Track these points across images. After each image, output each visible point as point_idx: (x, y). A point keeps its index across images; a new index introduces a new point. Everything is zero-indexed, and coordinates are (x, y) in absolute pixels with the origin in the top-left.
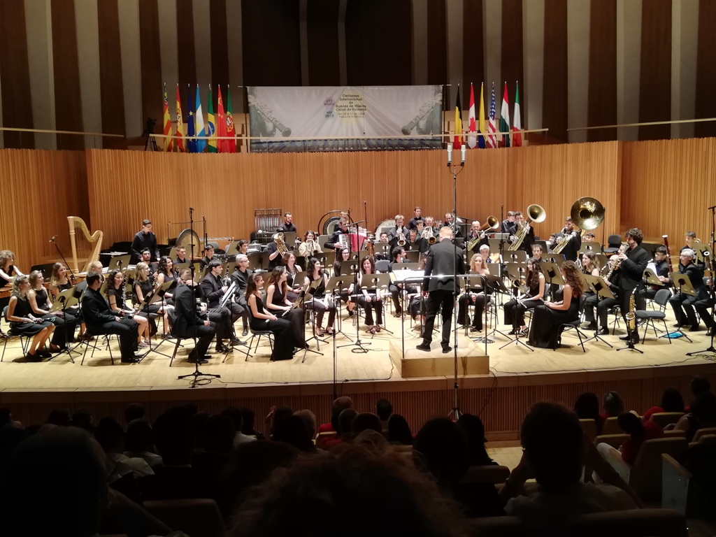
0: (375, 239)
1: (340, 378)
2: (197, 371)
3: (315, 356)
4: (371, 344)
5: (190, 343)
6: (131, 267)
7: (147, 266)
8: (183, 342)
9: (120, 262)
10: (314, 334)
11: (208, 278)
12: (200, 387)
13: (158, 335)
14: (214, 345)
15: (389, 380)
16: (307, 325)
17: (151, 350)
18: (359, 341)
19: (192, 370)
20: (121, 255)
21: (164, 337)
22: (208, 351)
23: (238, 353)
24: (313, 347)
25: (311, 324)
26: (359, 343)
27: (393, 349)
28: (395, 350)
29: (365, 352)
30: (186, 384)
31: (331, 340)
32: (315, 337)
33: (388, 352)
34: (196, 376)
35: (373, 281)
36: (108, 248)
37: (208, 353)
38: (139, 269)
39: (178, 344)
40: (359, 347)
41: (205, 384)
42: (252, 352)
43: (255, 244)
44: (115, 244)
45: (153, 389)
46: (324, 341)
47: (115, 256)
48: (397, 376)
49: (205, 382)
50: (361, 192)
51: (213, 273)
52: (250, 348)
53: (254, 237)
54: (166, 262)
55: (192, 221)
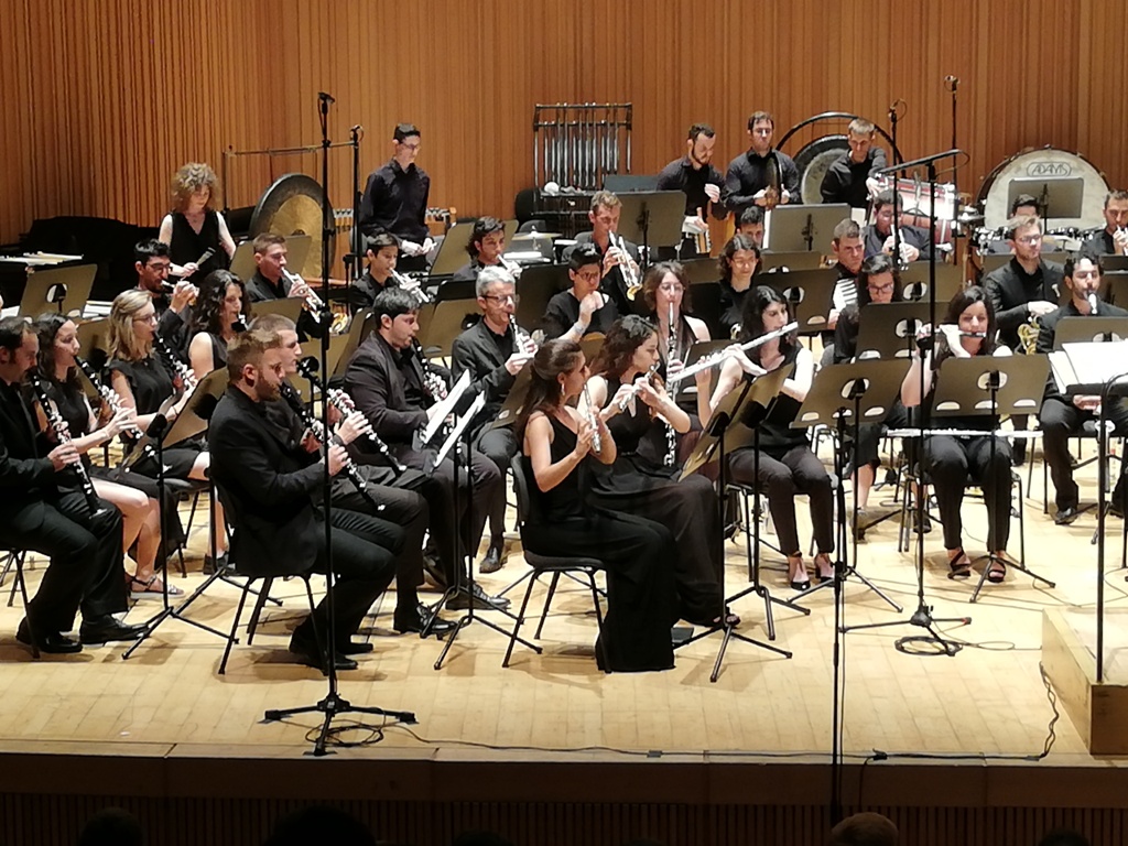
0: (981, 223)
1: (856, 748)
2: (333, 695)
3: (760, 661)
4: (968, 621)
5: (297, 593)
6: (96, 310)
7: (150, 308)
8: (279, 587)
9: (60, 292)
10: (754, 576)
11: (372, 350)
12: (343, 754)
13: (191, 559)
14: (388, 602)
15: (1042, 762)
16: (728, 543)
17: (168, 612)
18: (923, 609)
19: (318, 689)
20: (60, 265)
21: (212, 566)
22: (364, 624)
23: (482, 638)
24: (751, 624)
25: (741, 539)
26: (923, 616)
27: (1054, 645)
28: (1063, 648)
29: (951, 654)
30: (292, 742)
31: (826, 602)
32: (760, 590)
33: (1037, 658)
34: (330, 714)
35: (983, 382)
36: (15, 239)
37: (369, 632)
38: (121, 313)
39: (263, 596)
40: (923, 632)
41: (359, 744)
42: (527, 632)
43: (535, 235)
44: (39, 225)
45: (176, 753)
46: (789, 604)
47: (37, 268)
48: (1071, 746)
49: (364, 735)
50: (933, 43)
51: (385, 334)
52: (520, 621)
53: (529, 209)
54: (223, 292)
55: (326, 144)
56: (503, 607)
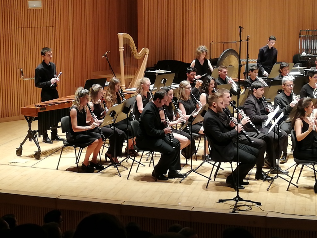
2: (238, 196)
5: (228, 167)
6: (174, 86)
7: (190, 85)
8: (223, 165)
9: (165, 81)
12: (240, 213)
13: (199, 156)
14: (254, 171)
17: (192, 170)
19: (234, 194)
20: (165, 73)
21: (204, 158)
23: (281, 182)
30: (226, 209)
34: (237, 201)
36: (153, 66)
37: (248, 179)
39: (219, 167)
41: (245, 210)
42: (294, 181)
43: (299, 67)
44: (159, 62)
45: (194, 210)
47: (159, 74)
49: (246, 208)
51: (255, 94)
52: (292, 178)
53: (297, 60)
54: (209, 82)
55: (241, 41)
56: (287, 174)
